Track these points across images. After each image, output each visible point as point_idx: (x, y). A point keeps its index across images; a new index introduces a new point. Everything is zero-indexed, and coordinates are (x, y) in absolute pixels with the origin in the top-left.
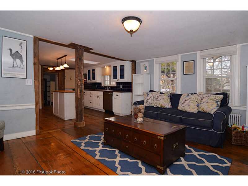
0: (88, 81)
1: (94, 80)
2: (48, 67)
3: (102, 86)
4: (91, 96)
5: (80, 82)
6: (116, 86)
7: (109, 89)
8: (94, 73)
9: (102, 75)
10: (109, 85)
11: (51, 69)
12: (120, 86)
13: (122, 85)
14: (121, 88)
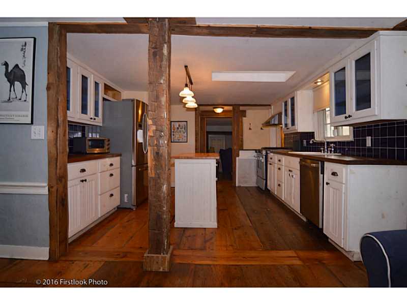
2: (214, 108)
4: (279, 169)
5: (154, 128)
6: (351, 139)
7: (331, 152)
11: (219, 110)
12: (367, 138)
13: (372, 137)
14: (367, 145)
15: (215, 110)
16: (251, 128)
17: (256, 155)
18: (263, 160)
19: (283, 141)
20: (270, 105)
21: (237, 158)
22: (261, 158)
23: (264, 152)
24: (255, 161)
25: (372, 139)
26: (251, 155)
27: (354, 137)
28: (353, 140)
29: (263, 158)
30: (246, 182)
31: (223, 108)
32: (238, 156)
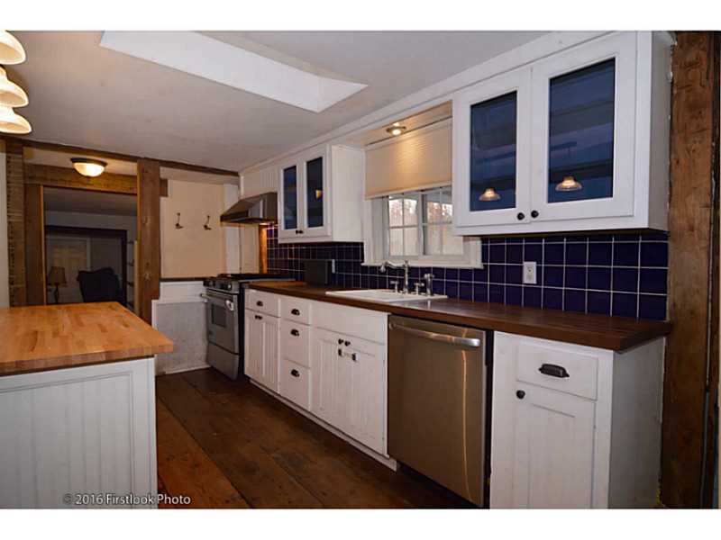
0: (286, 236)
1: (320, 224)
2: (74, 160)
3: (369, 261)
4: (294, 332)
6: (476, 262)
7: (423, 290)
8: (321, 197)
9: (368, 194)
10: (415, 258)
11: (91, 170)
12: (526, 264)
13: (539, 262)
14: (526, 280)
15: (77, 166)
16: (181, 224)
17: (205, 293)
18: (233, 307)
19: (264, 259)
20: (235, 174)
21: (154, 302)
22: (228, 302)
23: (234, 288)
24: (203, 306)
25: (539, 269)
26: (192, 293)
27: (484, 260)
28: (482, 268)
29: (232, 301)
30: (179, 362)
31: (104, 164)
32: (157, 297)
